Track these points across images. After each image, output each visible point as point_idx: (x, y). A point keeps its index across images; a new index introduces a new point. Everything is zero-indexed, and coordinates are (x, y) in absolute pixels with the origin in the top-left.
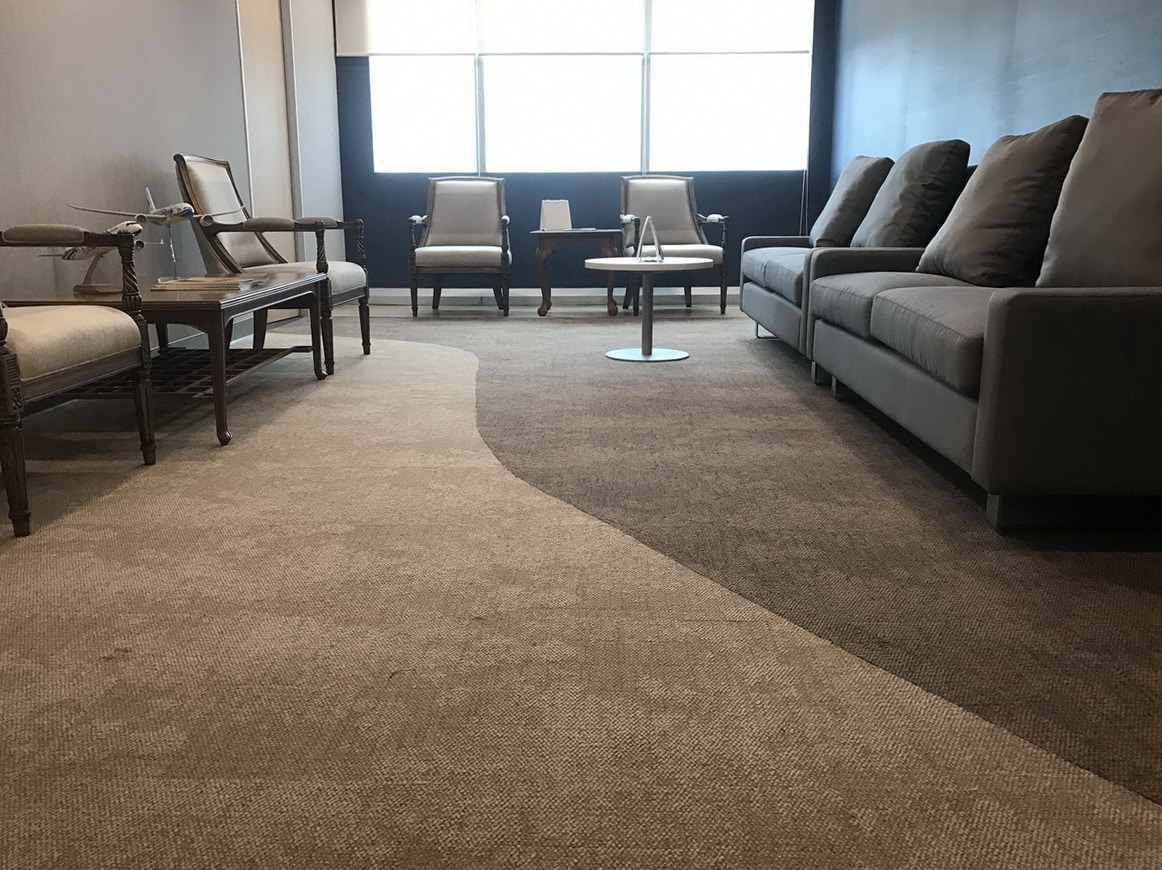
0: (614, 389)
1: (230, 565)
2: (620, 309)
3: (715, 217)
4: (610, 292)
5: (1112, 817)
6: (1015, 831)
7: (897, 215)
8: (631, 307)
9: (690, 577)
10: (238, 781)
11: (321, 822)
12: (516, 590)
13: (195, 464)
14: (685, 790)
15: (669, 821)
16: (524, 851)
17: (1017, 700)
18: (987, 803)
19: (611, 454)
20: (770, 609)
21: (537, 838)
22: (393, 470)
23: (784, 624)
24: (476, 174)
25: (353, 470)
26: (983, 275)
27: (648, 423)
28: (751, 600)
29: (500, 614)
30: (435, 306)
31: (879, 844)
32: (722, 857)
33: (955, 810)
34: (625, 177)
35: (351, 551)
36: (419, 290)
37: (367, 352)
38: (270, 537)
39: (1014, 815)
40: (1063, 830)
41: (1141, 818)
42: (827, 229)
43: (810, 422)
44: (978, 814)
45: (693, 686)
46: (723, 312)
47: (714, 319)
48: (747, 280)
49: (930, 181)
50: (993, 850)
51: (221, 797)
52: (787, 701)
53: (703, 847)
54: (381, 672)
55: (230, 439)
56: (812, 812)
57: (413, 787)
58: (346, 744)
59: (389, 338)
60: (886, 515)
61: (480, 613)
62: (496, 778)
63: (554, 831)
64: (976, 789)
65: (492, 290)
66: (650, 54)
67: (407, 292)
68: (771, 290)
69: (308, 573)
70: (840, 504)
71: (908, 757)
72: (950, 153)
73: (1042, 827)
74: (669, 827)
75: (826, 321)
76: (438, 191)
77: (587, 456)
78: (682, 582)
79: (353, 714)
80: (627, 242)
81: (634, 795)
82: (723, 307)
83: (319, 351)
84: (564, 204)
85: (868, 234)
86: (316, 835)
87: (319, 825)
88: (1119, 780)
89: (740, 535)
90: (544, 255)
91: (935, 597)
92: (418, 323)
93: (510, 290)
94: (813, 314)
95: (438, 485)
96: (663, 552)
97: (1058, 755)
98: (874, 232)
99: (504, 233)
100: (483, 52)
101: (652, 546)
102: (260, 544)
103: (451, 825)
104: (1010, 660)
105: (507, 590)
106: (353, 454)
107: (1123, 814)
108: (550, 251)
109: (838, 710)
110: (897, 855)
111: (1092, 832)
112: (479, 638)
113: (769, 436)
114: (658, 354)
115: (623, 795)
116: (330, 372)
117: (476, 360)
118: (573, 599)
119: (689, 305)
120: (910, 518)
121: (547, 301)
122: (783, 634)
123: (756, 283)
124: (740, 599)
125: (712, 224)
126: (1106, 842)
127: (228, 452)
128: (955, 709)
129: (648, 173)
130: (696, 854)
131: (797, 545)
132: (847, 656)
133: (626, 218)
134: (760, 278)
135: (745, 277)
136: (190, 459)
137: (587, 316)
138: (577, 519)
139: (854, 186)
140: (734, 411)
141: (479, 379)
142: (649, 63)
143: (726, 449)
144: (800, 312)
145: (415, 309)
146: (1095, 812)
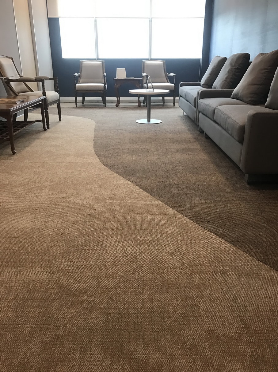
0: (137, 134)
1: (15, 197)
2: (142, 104)
3: (172, 74)
4: (139, 98)
5: (265, 277)
6: (237, 281)
7: (227, 78)
8: (145, 104)
9: (154, 200)
10: (14, 269)
11: (38, 282)
12: (101, 205)
13: (5, 161)
14: (145, 270)
15: (139, 280)
16: (97, 290)
17: (245, 240)
18: (231, 272)
19: (134, 157)
20: (176, 211)
21: (101, 286)
22: (66, 163)
23: (180, 215)
24: (96, 59)
25: (54, 163)
26: (250, 100)
27: (147, 146)
28: (171, 207)
29: (96, 213)
30: (83, 103)
31: (199, 286)
32: (154, 291)
33: (222, 275)
34: (143, 61)
35: (52, 192)
36: (77, 97)
37: (60, 120)
38: (27, 187)
39: (238, 276)
40: (251, 281)
41: (274, 277)
42: (206, 81)
43: (196, 146)
44: (228, 276)
45: (151, 236)
46: (174, 106)
47: (171, 108)
48: (181, 96)
49: (237, 67)
50: (231, 287)
51: (9, 274)
52: (178, 241)
53: (149, 288)
54: (59, 233)
55: (15, 153)
56: (181, 276)
57: (66, 270)
58: (47, 257)
59: (68, 115)
60: (215, 178)
61: (90, 213)
62: (90, 267)
63: (106, 283)
64: (228, 268)
65: (101, 98)
66: (152, 18)
67: (74, 98)
68: (188, 101)
69: (38, 199)
70: (202, 175)
71: (211, 259)
72: (244, 57)
73: (245, 280)
74: (139, 282)
75: (202, 113)
76: (83, 65)
77: (127, 158)
78: (151, 202)
79: (49, 247)
80: (144, 82)
81: (130, 272)
82: (174, 104)
83: (44, 122)
84: (124, 69)
85: (218, 83)
86: (36, 286)
87: (38, 283)
88: (269, 265)
89: (170, 186)
90: (117, 86)
91: (226, 206)
92: (77, 109)
93: (107, 97)
94: (199, 111)
95: (80, 169)
96: (147, 192)
97: (253, 257)
98: (220, 83)
99: (104, 79)
100: (97, 17)
101: (144, 190)
102: (24, 189)
103: (76, 282)
104: (245, 227)
105: (99, 205)
106: (54, 157)
107: (269, 275)
108: (119, 85)
109: (192, 243)
110: (203, 290)
111: (259, 281)
112: (89, 221)
113: (183, 151)
114: (153, 121)
115: (127, 272)
116: (48, 128)
117: (95, 123)
118: (118, 208)
119: (164, 103)
120: (222, 179)
121: (119, 102)
122: (179, 219)
123: (183, 98)
124: (168, 207)
125: (171, 77)
126: (262, 284)
127: (15, 157)
128: (226, 243)
129: (151, 59)
130: (146, 290)
131: (187, 189)
132: (198, 226)
133: (144, 74)
134: (184, 96)
135: (180, 95)
136: (3, 159)
137: (131, 107)
138: (122, 181)
139: (214, 66)
140: (174, 142)
141: (95, 130)
142: (151, 21)
143: (170, 156)
144: (195, 109)
145: (76, 104)
146: (261, 275)
